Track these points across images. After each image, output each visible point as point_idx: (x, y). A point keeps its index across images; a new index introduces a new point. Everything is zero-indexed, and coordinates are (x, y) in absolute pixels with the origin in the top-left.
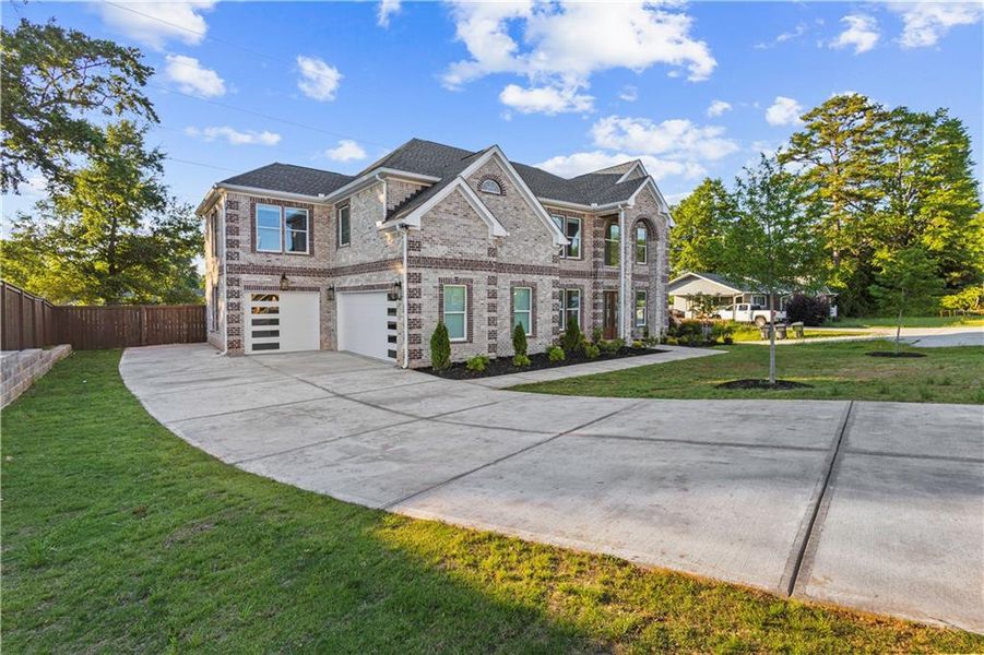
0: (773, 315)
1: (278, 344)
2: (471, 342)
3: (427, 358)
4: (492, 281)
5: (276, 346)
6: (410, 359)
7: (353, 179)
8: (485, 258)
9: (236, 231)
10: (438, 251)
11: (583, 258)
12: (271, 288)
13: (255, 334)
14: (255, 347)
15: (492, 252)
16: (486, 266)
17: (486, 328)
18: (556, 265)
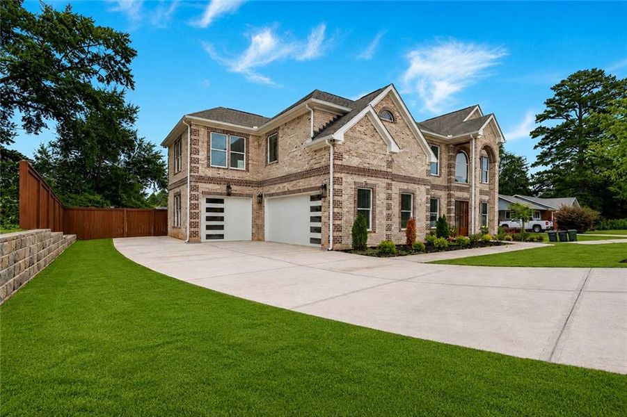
0: (547, 224)
1: (223, 235)
2: (375, 232)
3: (348, 242)
4: (389, 187)
5: (221, 236)
6: (334, 243)
7: (270, 120)
8: (384, 169)
9: (197, 152)
10: (355, 162)
11: (440, 175)
12: (218, 194)
13: (208, 227)
14: (208, 237)
15: (390, 164)
16: (385, 175)
17: (384, 222)
18: (428, 178)
